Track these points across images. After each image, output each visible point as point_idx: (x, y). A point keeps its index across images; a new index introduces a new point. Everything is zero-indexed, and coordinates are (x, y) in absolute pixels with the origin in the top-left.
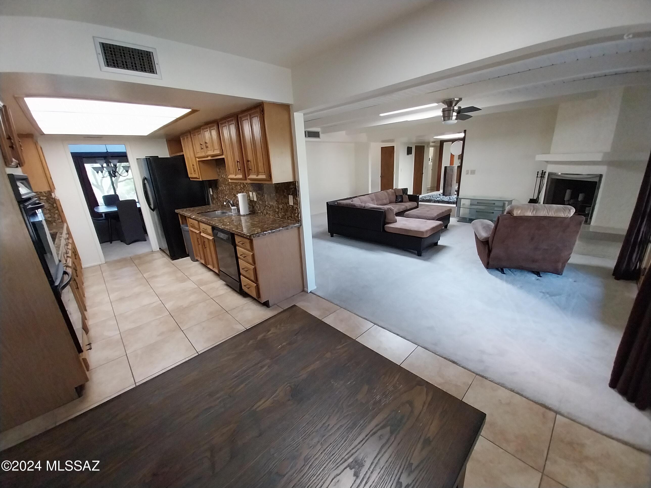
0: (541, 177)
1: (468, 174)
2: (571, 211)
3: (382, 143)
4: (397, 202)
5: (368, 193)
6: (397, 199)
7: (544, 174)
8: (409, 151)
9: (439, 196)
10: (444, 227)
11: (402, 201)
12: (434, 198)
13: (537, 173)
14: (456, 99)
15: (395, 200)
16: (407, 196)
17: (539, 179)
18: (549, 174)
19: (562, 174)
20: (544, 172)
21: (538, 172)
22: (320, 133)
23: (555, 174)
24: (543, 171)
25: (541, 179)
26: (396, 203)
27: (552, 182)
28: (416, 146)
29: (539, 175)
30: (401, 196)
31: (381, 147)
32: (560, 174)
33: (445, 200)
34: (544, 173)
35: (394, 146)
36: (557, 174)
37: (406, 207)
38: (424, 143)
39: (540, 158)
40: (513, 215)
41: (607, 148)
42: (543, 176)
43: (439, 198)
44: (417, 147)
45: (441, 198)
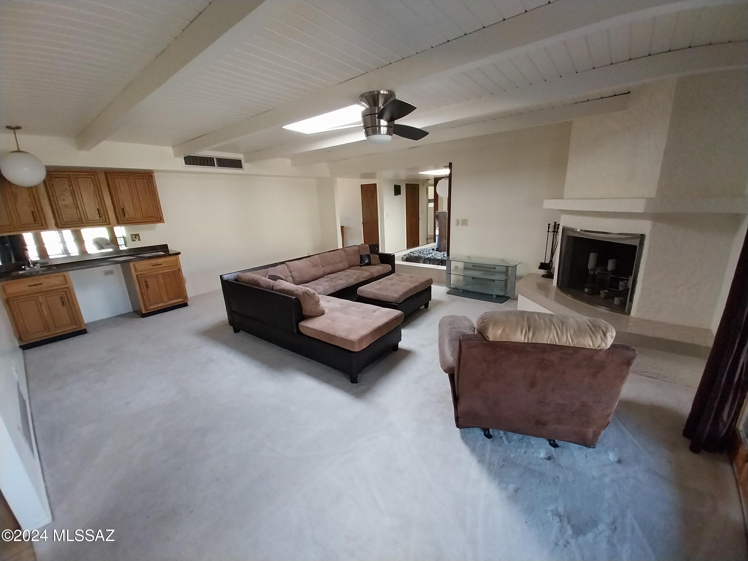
0: (554, 231)
1: (459, 225)
2: (608, 335)
3: (362, 180)
4: (362, 264)
5: (338, 248)
6: (362, 261)
7: (558, 228)
8: (397, 191)
9: (431, 251)
10: (424, 306)
11: (369, 264)
12: (425, 254)
13: (548, 226)
14: (382, 92)
15: (359, 263)
16: (378, 256)
17: (551, 235)
18: (564, 229)
19: (581, 230)
20: (557, 224)
21: (549, 224)
22: (243, 162)
23: (573, 230)
24: (555, 223)
25: (554, 234)
26: (361, 266)
27: (568, 242)
28: (406, 184)
29: (551, 229)
30: (369, 256)
31: (361, 185)
32: (578, 230)
33: (437, 258)
34: (557, 226)
35: (376, 184)
36: (575, 230)
37: (372, 274)
38: (417, 180)
39: (550, 204)
40: (488, 339)
41: (651, 191)
42: (556, 230)
43: (431, 255)
44: (407, 186)
45: (433, 254)
